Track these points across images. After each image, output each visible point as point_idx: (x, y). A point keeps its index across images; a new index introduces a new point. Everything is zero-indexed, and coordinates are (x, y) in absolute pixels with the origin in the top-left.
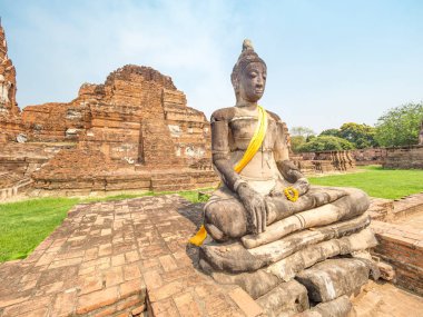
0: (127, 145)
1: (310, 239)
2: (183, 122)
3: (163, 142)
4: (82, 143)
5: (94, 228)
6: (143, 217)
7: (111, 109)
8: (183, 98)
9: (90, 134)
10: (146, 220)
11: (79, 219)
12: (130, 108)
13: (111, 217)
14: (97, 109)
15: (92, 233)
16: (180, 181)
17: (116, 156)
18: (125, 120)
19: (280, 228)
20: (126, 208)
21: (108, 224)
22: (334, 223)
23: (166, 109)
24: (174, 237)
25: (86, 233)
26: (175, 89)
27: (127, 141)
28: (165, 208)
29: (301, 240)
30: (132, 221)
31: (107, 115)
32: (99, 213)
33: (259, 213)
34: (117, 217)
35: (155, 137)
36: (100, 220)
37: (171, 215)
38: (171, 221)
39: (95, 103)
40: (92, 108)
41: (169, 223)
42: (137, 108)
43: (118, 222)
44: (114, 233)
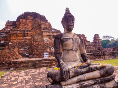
0: (26, 47)
1: (88, 83)
2: (50, 36)
3: (41, 45)
4: (7, 47)
5: (11, 81)
6: (30, 77)
7: (19, 32)
8: (50, 25)
9: (10, 43)
10: (30, 78)
11: (6, 79)
12: (27, 31)
13: (17, 78)
14: (13, 32)
15: (10, 83)
16: (48, 63)
17: (21, 52)
18: (25, 36)
19: (75, 79)
20: (24, 74)
21: (16, 80)
22: (99, 78)
23: (42, 30)
24: (39, 84)
25: (8, 83)
26: (47, 21)
27: (26, 45)
28: (39, 74)
29: (84, 83)
30: (25, 79)
31: (17, 35)
32: (13, 76)
33: (66, 73)
34: (19, 77)
35: (37, 43)
36: (13, 79)
37: (40, 76)
38: (40, 78)
39: (12, 30)
40: (11, 32)
41: (39, 79)
42: (30, 31)
43: (20, 79)
44: (18, 83)
